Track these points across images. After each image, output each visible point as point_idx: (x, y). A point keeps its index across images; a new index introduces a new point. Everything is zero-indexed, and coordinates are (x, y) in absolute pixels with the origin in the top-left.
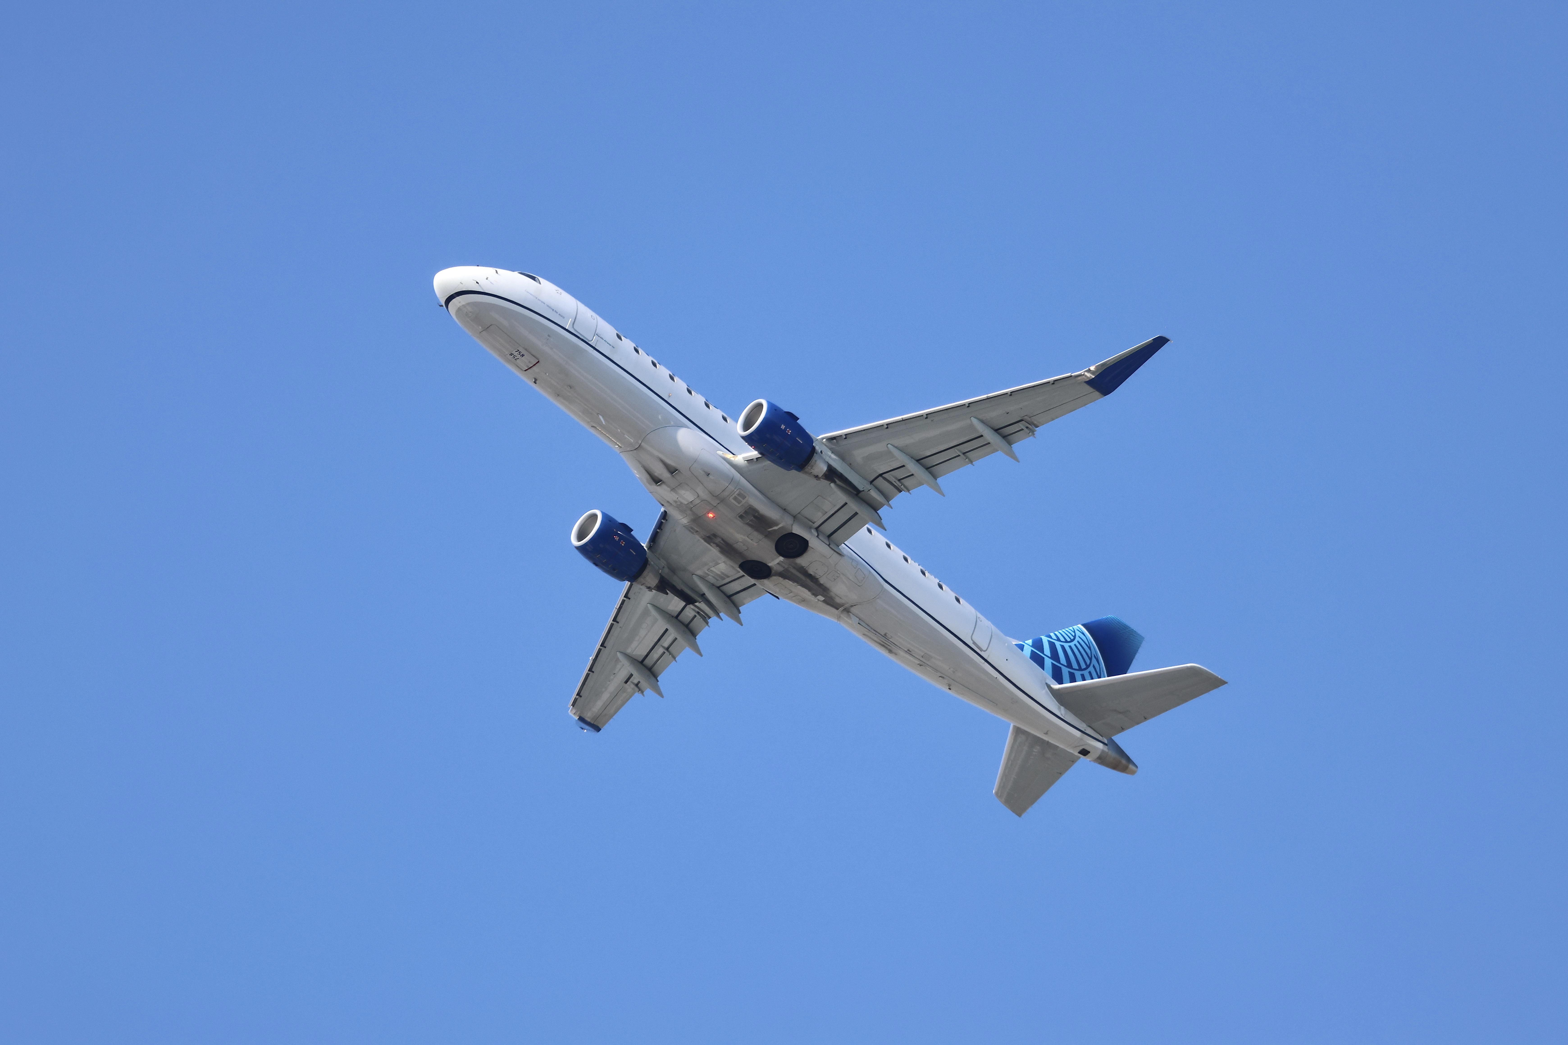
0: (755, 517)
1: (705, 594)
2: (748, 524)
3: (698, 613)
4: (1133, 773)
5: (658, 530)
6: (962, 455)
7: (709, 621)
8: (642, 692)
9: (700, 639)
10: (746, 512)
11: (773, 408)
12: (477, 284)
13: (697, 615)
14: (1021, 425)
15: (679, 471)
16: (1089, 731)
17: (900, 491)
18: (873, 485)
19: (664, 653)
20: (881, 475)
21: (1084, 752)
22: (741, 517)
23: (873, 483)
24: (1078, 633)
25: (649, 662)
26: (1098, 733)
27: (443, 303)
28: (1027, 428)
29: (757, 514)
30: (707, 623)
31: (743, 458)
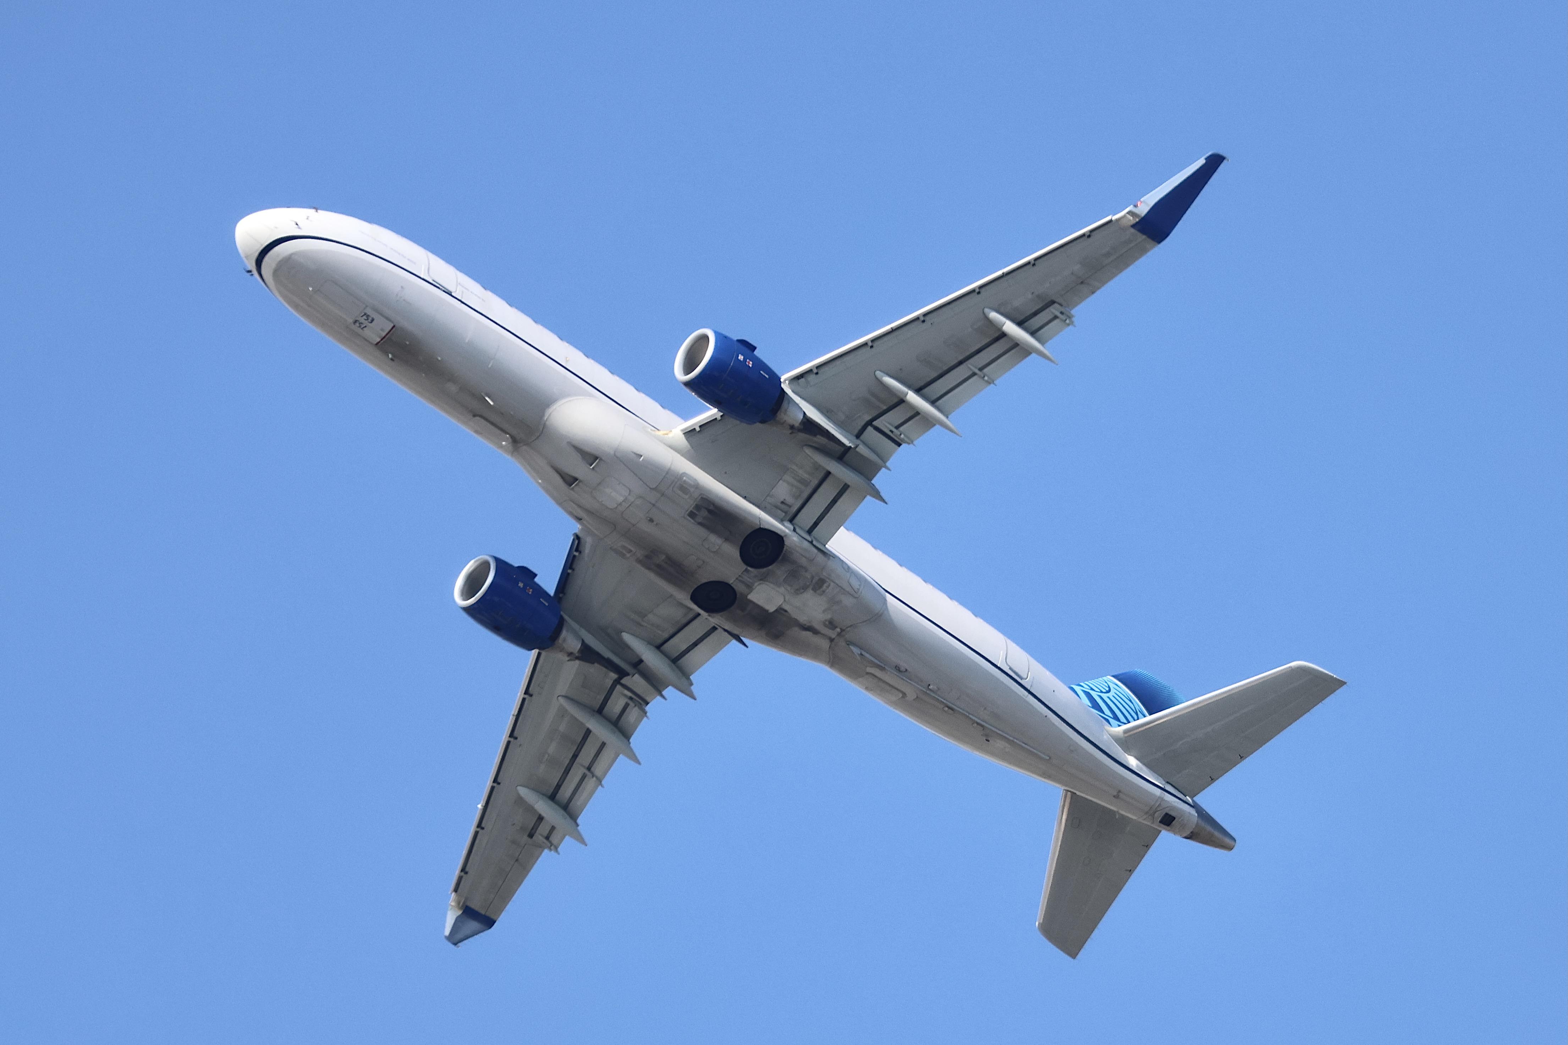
0: (710, 511)
1: (641, 661)
2: (700, 524)
3: (631, 698)
4: (1230, 848)
5: (569, 571)
6: (977, 371)
7: (648, 708)
8: (556, 848)
9: (635, 740)
10: (698, 507)
11: (722, 339)
12: (296, 226)
13: (629, 702)
14: (1054, 311)
15: (601, 459)
16: (1169, 788)
17: (899, 445)
18: (861, 441)
19: (584, 777)
20: (870, 423)
21: (1168, 820)
22: (692, 515)
23: (862, 437)
24: (1112, 686)
25: (566, 792)
26: (1179, 791)
27: (252, 266)
28: (1062, 313)
29: (711, 508)
30: (646, 713)
31: (682, 430)
